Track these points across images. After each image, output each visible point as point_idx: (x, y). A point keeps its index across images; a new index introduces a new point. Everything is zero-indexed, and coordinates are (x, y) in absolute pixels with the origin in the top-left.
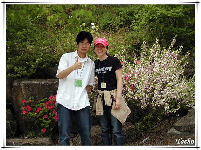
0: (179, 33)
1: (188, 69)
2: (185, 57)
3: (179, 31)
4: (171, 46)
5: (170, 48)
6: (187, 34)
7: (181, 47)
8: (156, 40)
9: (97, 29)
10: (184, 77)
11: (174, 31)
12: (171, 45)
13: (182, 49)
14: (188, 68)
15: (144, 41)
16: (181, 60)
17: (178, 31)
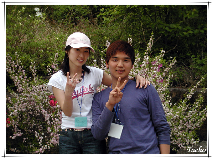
0: (170, 31)
1: (183, 88)
2: (170, 67)
3: (172, 28)
4: (147, 50)
5: (147, 53)
6: (183, 34)
7: (163, 51)
8: (129, 39)
9: (44, 19)
10: (169, 97)
11: (162, 28)
12: (148, 48)
13: (164, 55)
14: (183, 85)
15: (107, 41)
16: (165, 72)
17: (170, 28)
